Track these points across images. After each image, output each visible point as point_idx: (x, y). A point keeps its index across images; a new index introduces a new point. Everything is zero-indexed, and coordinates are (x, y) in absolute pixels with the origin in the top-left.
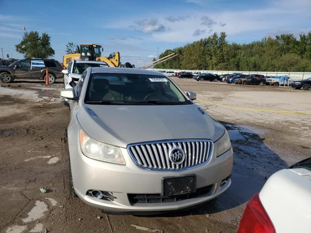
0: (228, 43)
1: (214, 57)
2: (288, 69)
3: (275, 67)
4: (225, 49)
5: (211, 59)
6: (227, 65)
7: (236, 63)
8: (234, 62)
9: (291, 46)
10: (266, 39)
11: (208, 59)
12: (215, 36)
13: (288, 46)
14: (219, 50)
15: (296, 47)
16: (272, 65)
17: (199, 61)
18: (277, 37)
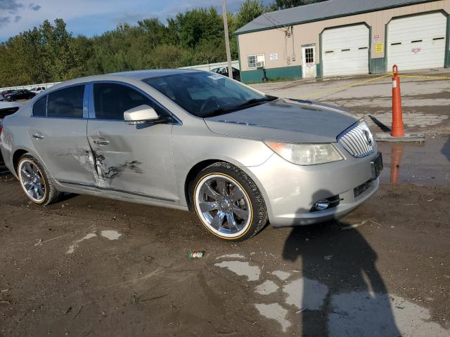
0: (73, 36)
1: (57, 60)
2: (170, 64)
3: (153, 64)
4: (71, 45)
5: (53, 63)
6: (83, 70)
7: (97, 66)
8: (93, 64)
9: (160, 34)
10: (121, 27)
11: (46, 64)
12: (47, 25)
13: (157, 35)
14: (63, 48)
15: (167, 34)
16: (149, 62)
17: (31, 69)
18: (140, 23)
